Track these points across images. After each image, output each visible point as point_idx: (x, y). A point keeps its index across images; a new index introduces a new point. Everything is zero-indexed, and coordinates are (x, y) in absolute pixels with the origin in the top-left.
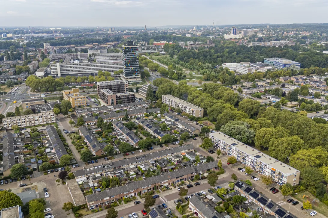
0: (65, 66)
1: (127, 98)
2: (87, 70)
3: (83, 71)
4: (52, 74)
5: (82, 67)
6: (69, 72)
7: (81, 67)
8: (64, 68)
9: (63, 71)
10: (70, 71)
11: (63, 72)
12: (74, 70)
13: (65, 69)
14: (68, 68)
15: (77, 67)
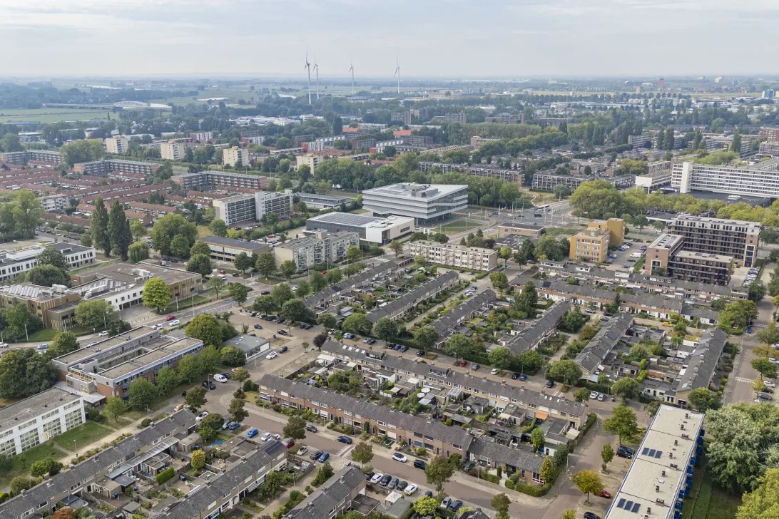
0: (706, 172)
1: (703, 269)
2: (761, 188)
3: (748, 191)
4: (672, 185)
5: (750, 180)
6: (712, 187)
7: (747, 179)
8: (702, 177)
9: (699, 182)
10: (715, 184)
11: (699, 186)
12: (727, 185)
13: (705, 179)
14: (713, 176)
15: (735, 178)
